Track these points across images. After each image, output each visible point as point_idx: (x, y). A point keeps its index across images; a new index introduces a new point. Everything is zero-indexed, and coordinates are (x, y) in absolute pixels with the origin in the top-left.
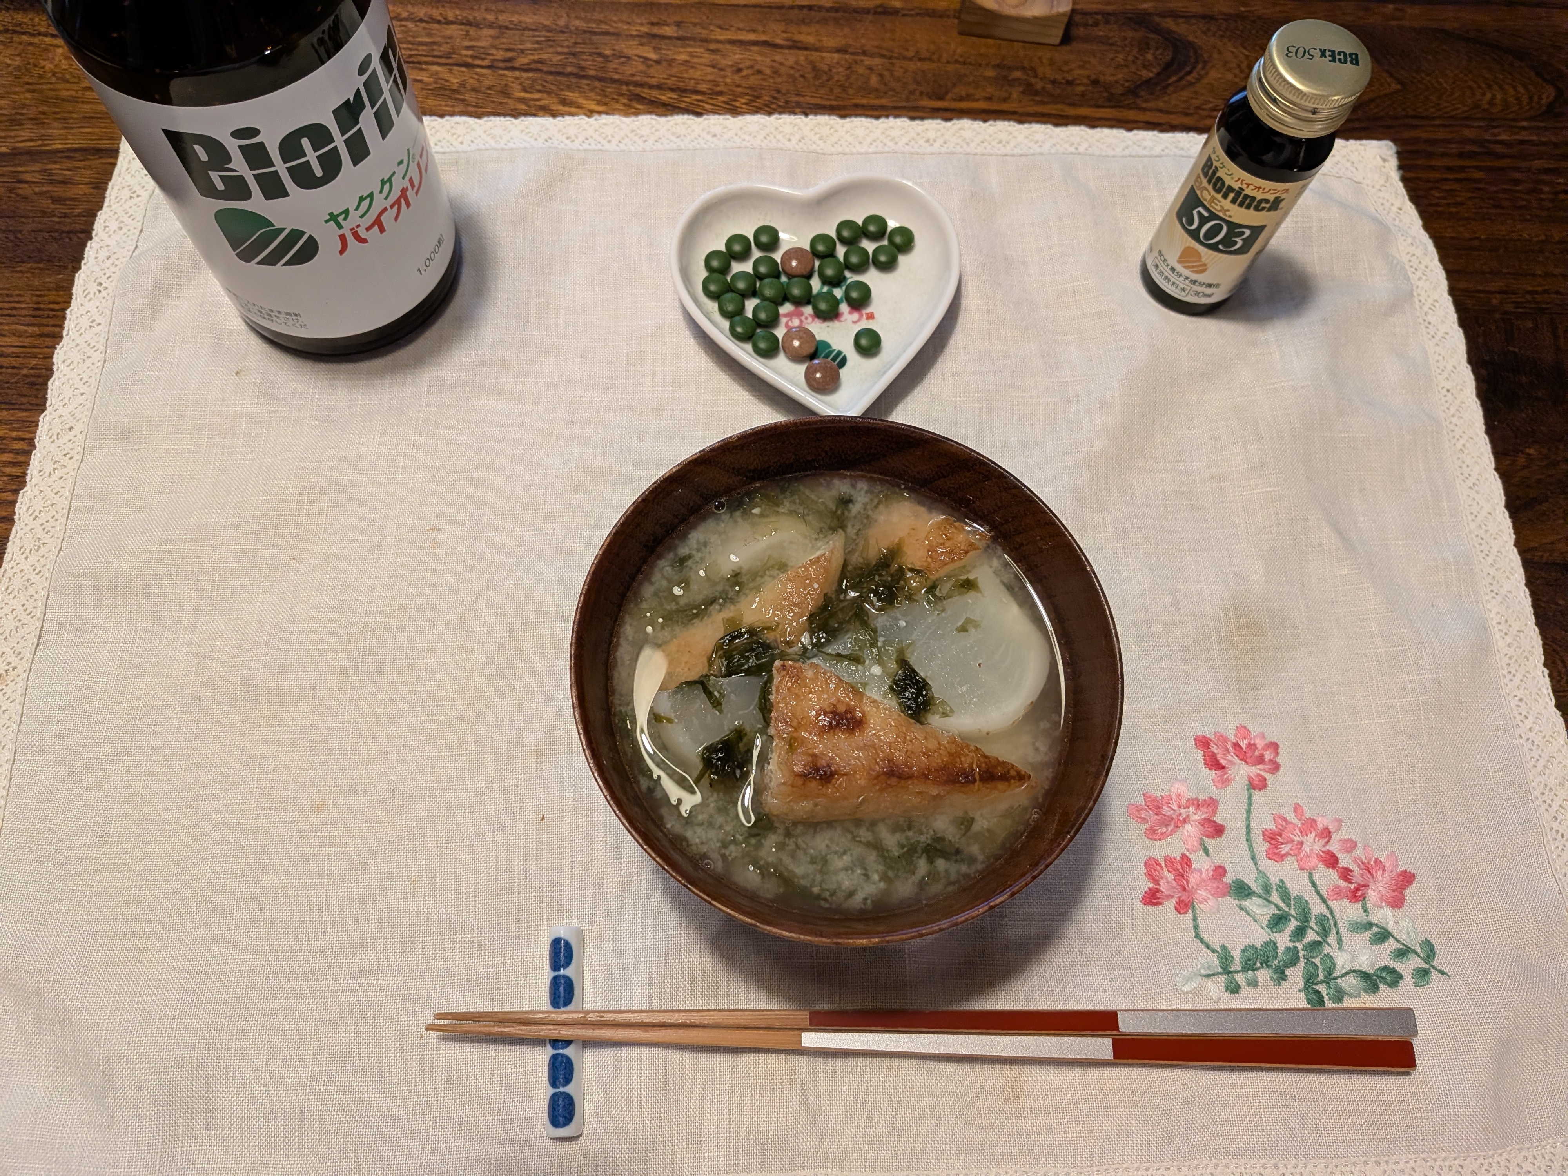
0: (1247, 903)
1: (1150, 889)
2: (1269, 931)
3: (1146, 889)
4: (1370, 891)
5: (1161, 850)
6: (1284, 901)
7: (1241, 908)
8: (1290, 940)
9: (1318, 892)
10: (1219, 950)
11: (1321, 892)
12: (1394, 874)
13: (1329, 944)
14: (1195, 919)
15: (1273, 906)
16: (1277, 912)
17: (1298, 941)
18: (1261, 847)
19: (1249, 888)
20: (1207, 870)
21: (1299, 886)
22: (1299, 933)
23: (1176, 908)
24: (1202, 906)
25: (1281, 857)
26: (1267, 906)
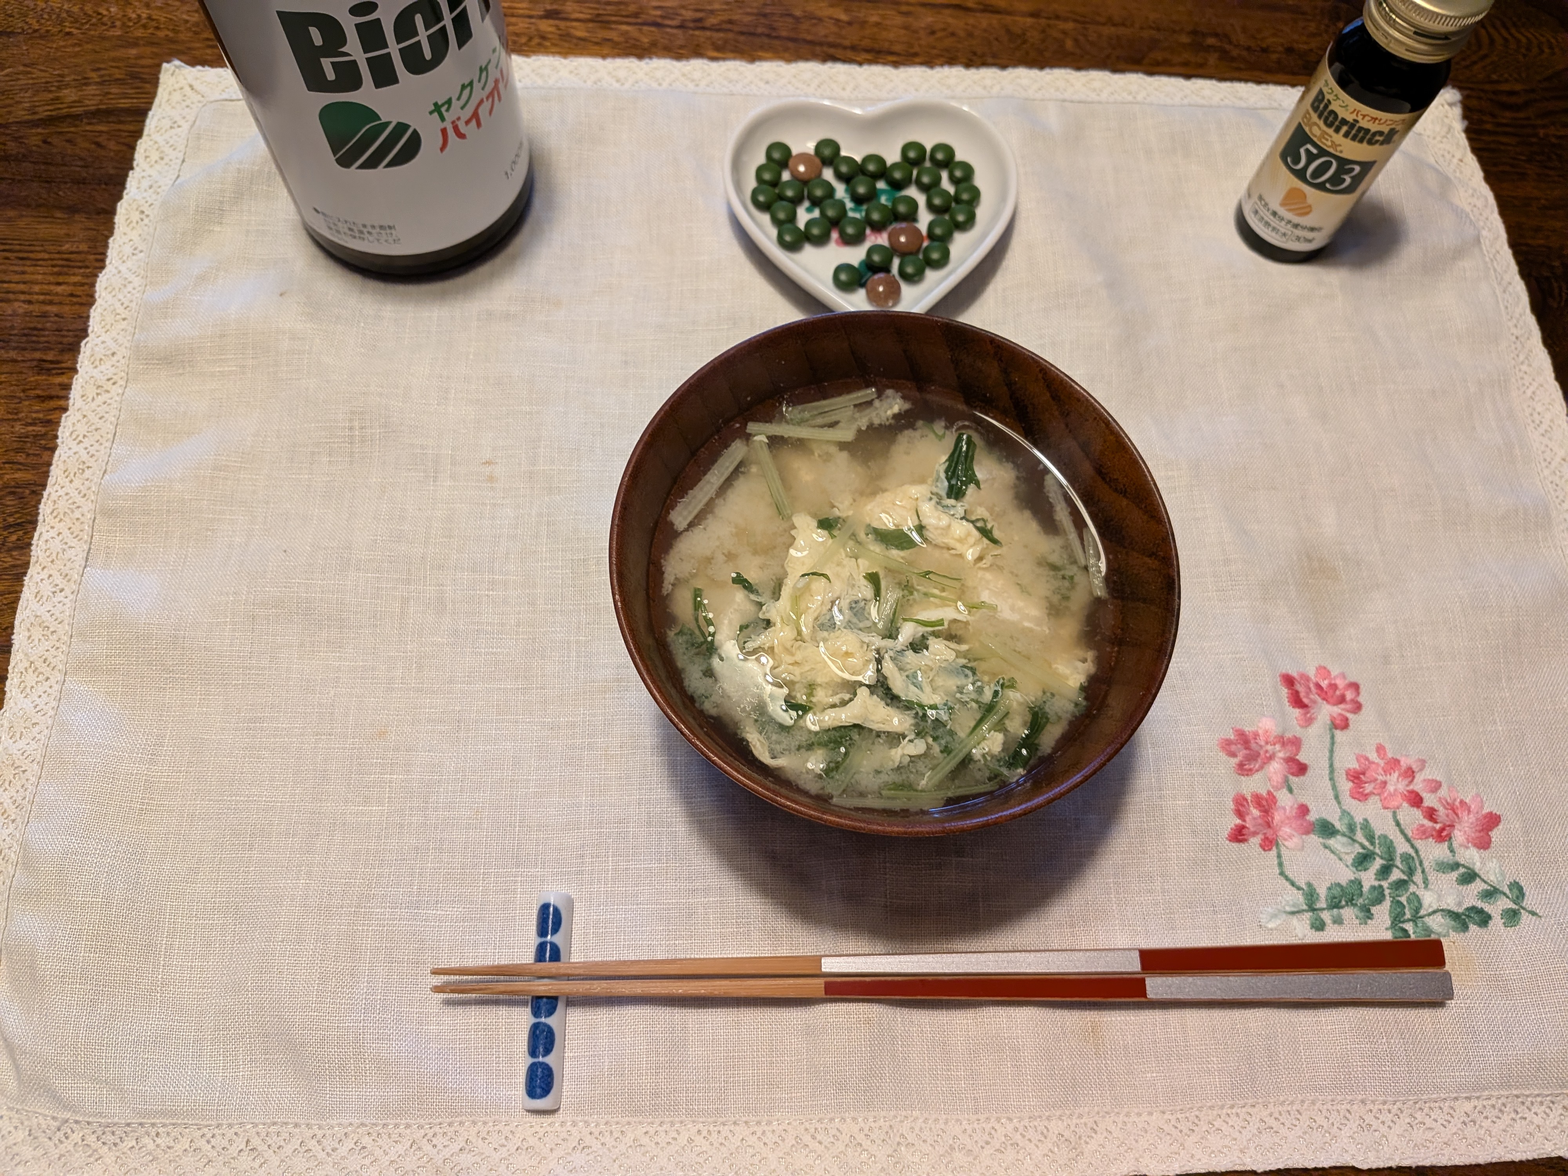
0: (1332, 842)
2: (1354, 869)
5: (1248, 786)
8: (1375, 879)
9: (1402, 832)
10: (1304, 887)
13: (1414, 883)
14: (1279, 856)
15: (1357, 845)
16: (1361, 851)
17: (1384, 879)
19: (1333, 826)
22: (1385, 871)
23: (1261, 846)
24: (1286, 843)
26: (1352, 845)
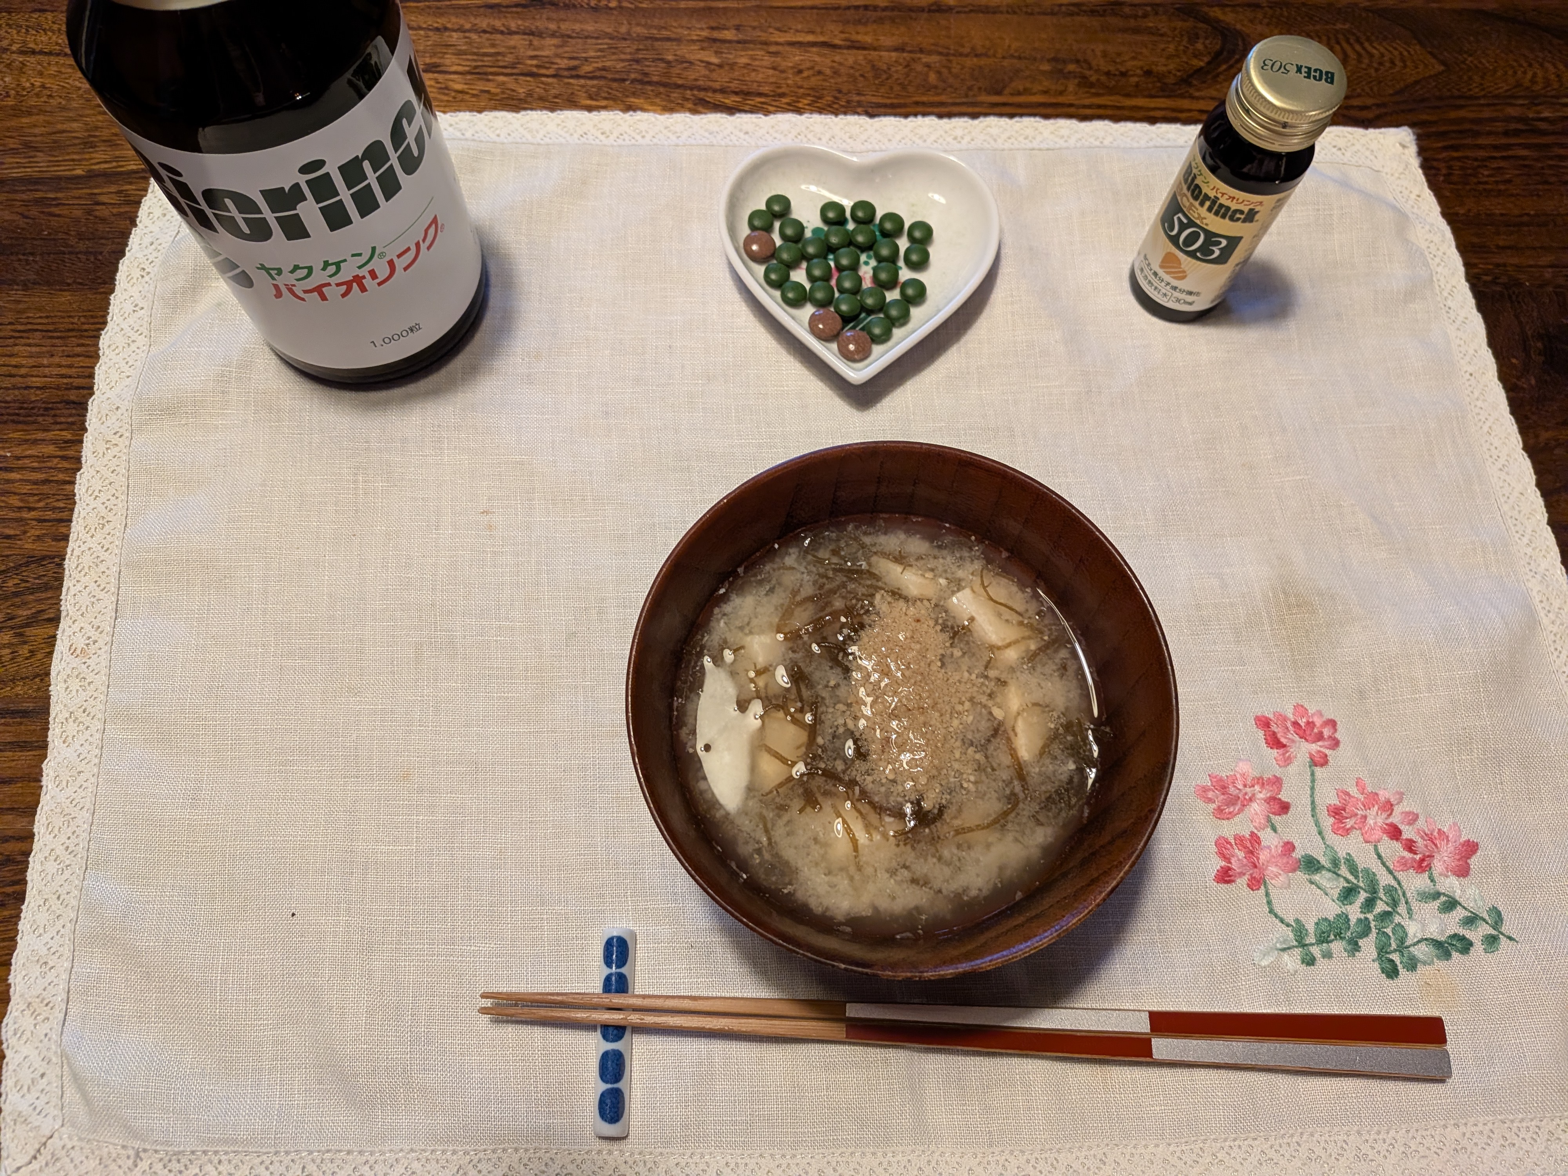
0: (1317, 877)
1: (1222, 867)
2: (1340, 904)
3: (1218, 867)
4: (1435, 861)
5: (1230, 829)
6: (1352, 873)
7: (1312, 883)
8: (1361, 912)
11: (1387, 863)
12: (1458, 843)
13: (1399, 914)
15: (1342, 879)
17: (1369, 912)
18: (1328, 822)
20: (1276, 847)
21: (1366, 860)
22: (1369, 904)
23: (1248, 885)
25: (1348, 831)
26: (1336, 880)
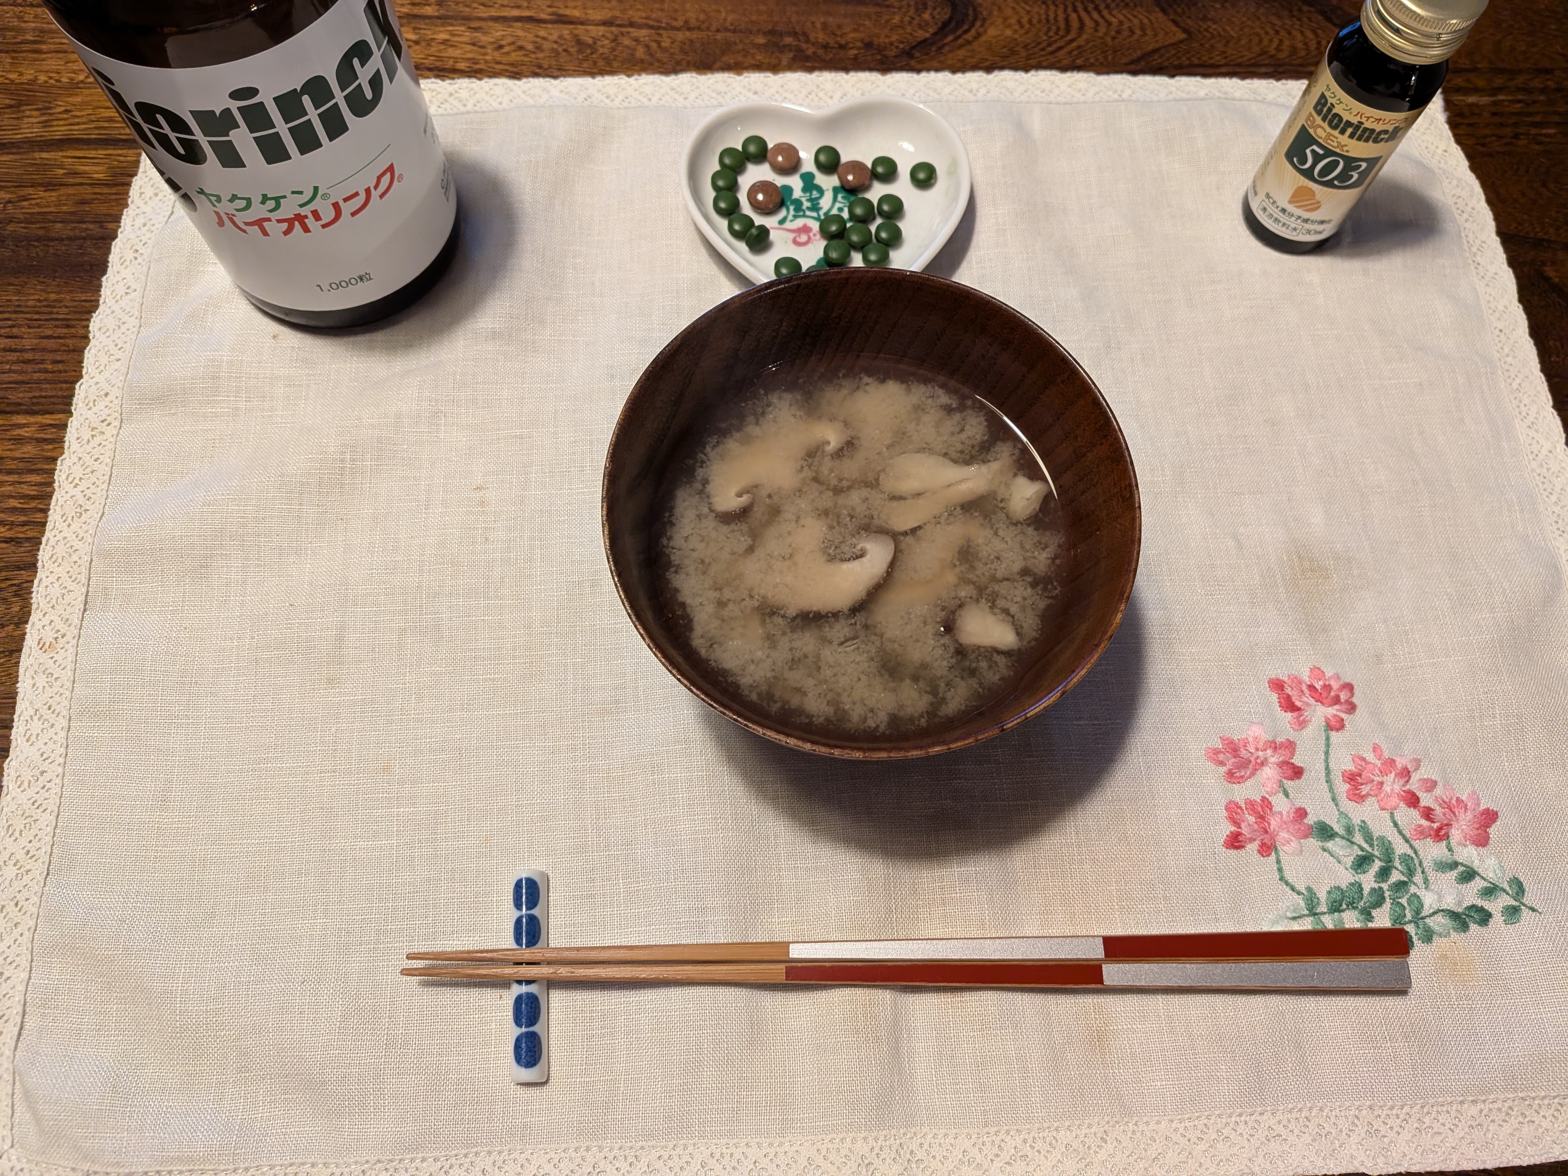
0: (1331, 845)
1: (1231, 833)
2: (1353, 872)
3: (1228, 833)
4: (1453, 830)
5: (1241, 793)
6: (1367, 841)
7: (1324, 850)
8: (1375, 881)
9: (1400, 832)
10: (1304, 892)
11: (1404, 832)
12: (1477, 812)
13: (1414, 884)
14: (1278, 861)
15: (1356, 847)
16: (1360, 853)
17: (1383, 881)
18: (1342, 789)
19: (1332, 829)
20: (1288, 813)
21: (1381, 827)
22: (1384, 874)
23: (1259, 852)
24: (1285, 848)
25: (1362, 798)
26: (1351, 847)
